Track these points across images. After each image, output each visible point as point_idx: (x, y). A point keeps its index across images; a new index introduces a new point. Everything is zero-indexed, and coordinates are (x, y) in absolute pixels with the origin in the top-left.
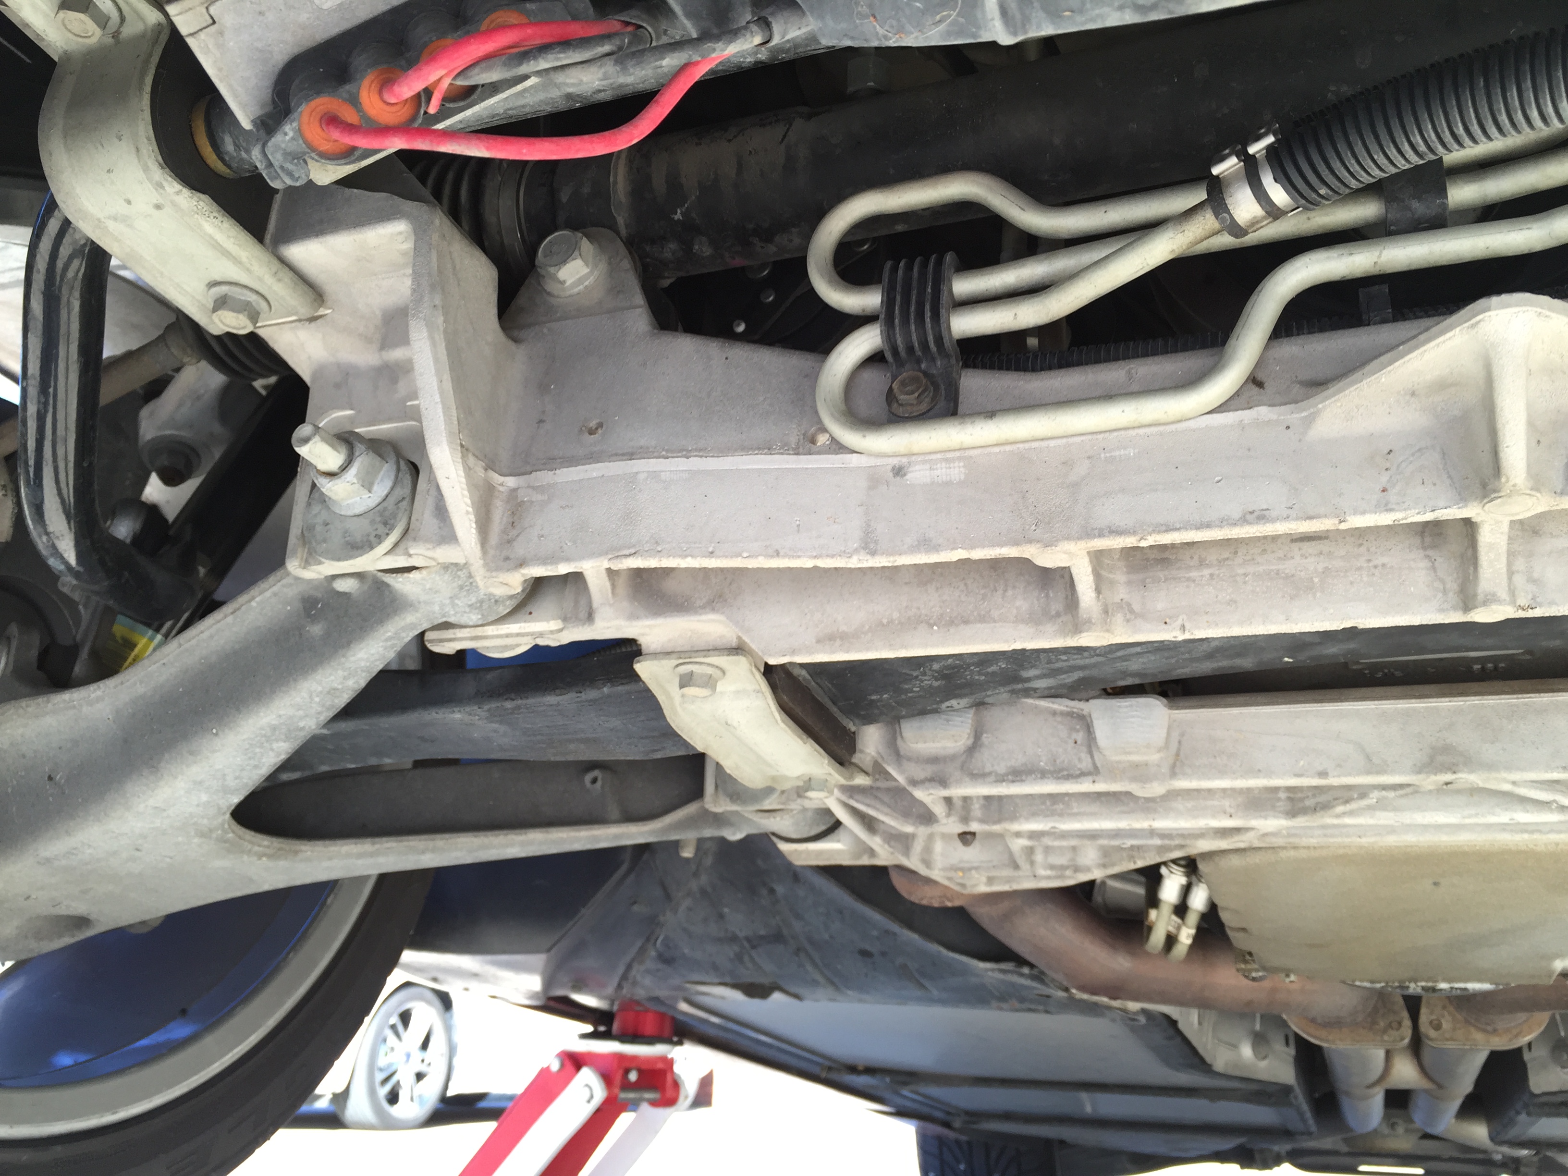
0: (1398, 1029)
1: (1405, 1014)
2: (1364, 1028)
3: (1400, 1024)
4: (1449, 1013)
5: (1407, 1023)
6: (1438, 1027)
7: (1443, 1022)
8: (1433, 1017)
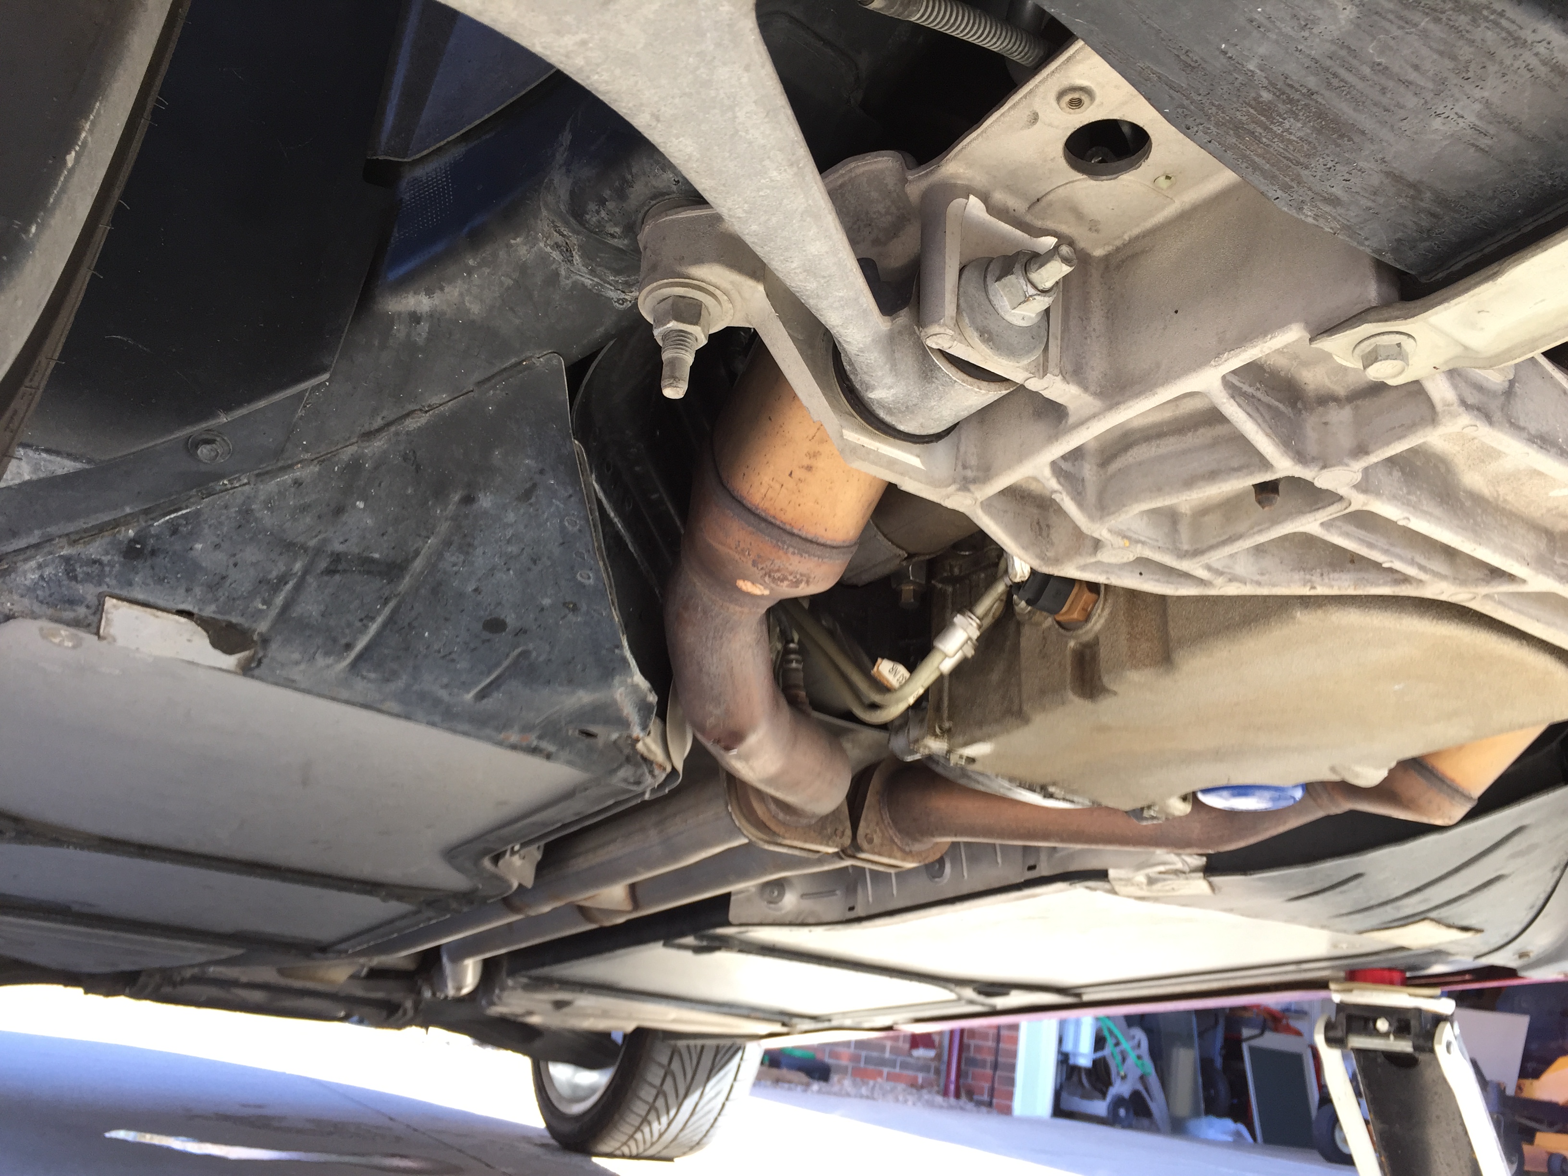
0: (841, 838)
1: (848, 824)
2: (814, 831)
3: (843, 833)
4: (881, 830)
5: (849, 832)
6: (870, 841)
7: (875, 837)
8: (868, 831)
